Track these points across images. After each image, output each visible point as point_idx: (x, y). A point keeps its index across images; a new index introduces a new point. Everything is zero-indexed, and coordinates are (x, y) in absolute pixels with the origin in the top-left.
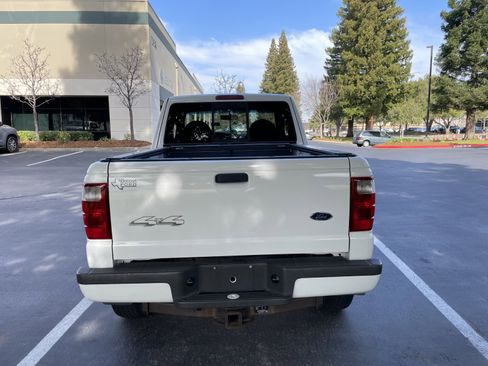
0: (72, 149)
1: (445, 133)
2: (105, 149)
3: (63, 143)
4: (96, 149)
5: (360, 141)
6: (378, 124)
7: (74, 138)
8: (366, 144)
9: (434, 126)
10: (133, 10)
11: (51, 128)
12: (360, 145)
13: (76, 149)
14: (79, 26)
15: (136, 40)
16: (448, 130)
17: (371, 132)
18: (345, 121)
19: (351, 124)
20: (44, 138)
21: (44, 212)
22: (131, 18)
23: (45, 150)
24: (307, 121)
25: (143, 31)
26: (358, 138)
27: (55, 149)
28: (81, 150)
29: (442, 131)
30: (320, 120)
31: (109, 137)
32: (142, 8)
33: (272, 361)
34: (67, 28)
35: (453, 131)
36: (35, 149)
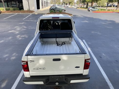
0: (14, 13)
1: (111, 7)
2: (22, 13)
3: (11, 11)
4: (20, 13)
5: (89, 10)
6: (95, 3)
7: (14, 10)
8: (91, 11)
9: (109, 5)
11: (8, 7)
12: (89, 11)
13: (15, 13)
16: (112, 6)
17: (92, 7)
18: (86, 3)
19: (87, 4)
20: (7, 10)
21: (10, 38)
23: (7, 14)
24: (76, 2)
26: (89, 9)
27: (10, 13)
28: (17, 14)
29: (111, 6)
30: (79, 3)
31: (23, 10)
33: (65, 88)
35: (114, 6)
36: (5, 13)
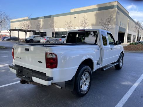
10: (113, 5)
14: (97, 12)
15: (112, 14)
22: (111, 7)
25: (115, 10)
32: (116, 4)
34: (94, 13)
